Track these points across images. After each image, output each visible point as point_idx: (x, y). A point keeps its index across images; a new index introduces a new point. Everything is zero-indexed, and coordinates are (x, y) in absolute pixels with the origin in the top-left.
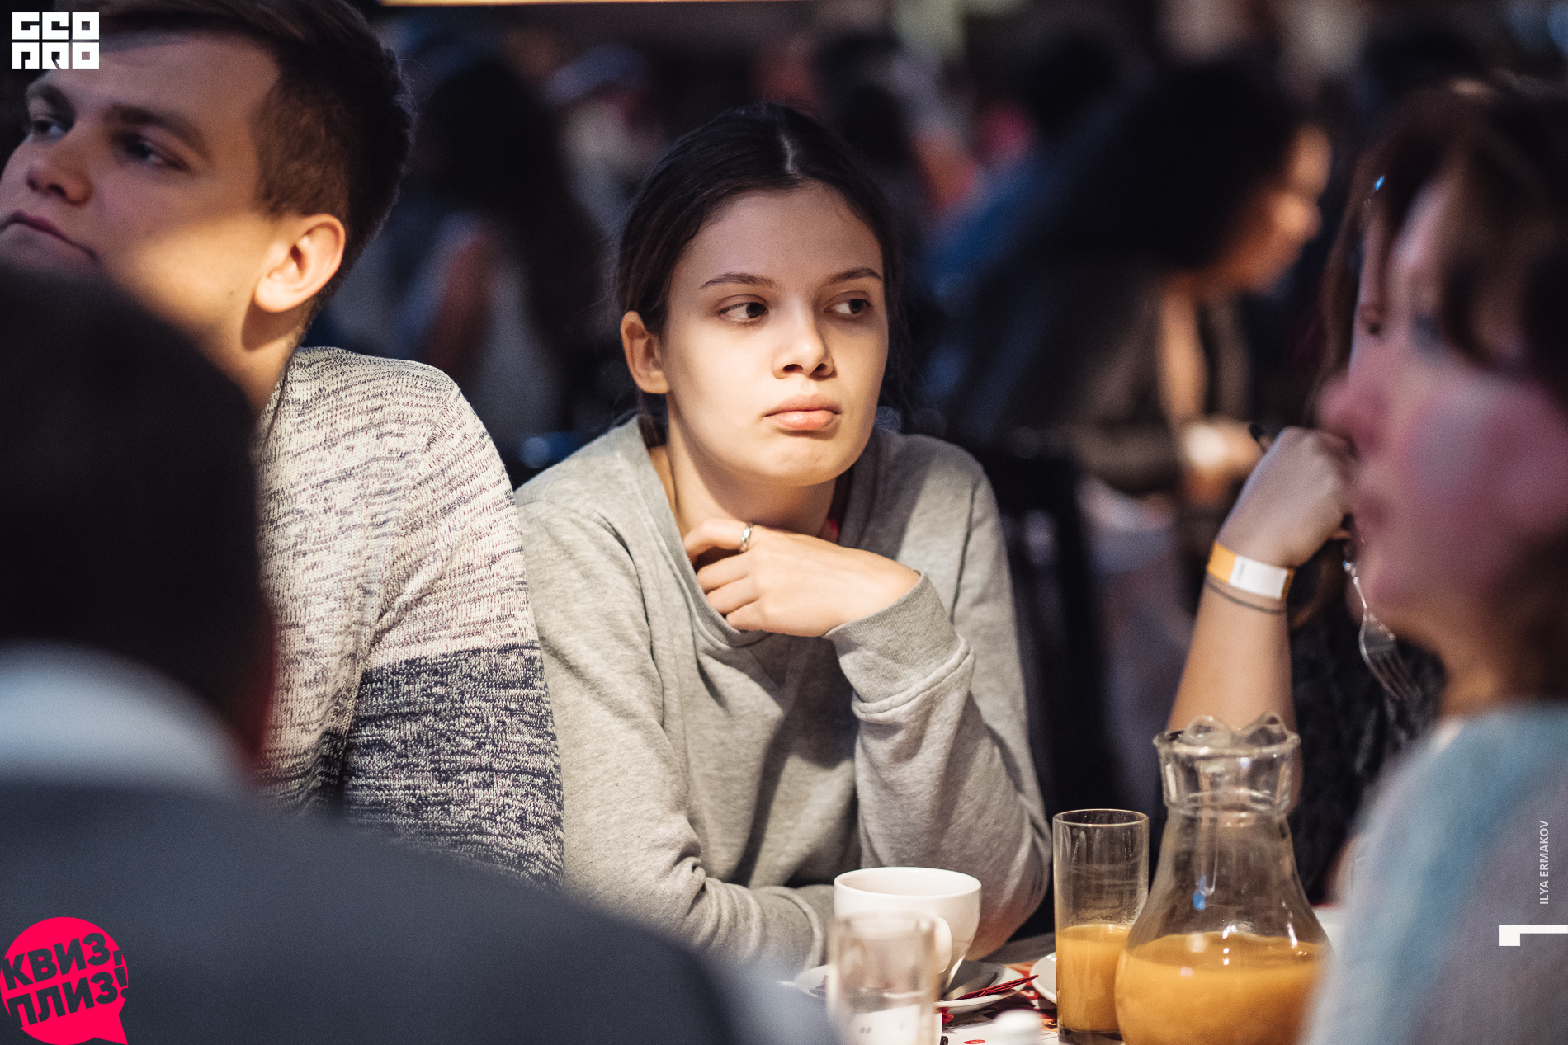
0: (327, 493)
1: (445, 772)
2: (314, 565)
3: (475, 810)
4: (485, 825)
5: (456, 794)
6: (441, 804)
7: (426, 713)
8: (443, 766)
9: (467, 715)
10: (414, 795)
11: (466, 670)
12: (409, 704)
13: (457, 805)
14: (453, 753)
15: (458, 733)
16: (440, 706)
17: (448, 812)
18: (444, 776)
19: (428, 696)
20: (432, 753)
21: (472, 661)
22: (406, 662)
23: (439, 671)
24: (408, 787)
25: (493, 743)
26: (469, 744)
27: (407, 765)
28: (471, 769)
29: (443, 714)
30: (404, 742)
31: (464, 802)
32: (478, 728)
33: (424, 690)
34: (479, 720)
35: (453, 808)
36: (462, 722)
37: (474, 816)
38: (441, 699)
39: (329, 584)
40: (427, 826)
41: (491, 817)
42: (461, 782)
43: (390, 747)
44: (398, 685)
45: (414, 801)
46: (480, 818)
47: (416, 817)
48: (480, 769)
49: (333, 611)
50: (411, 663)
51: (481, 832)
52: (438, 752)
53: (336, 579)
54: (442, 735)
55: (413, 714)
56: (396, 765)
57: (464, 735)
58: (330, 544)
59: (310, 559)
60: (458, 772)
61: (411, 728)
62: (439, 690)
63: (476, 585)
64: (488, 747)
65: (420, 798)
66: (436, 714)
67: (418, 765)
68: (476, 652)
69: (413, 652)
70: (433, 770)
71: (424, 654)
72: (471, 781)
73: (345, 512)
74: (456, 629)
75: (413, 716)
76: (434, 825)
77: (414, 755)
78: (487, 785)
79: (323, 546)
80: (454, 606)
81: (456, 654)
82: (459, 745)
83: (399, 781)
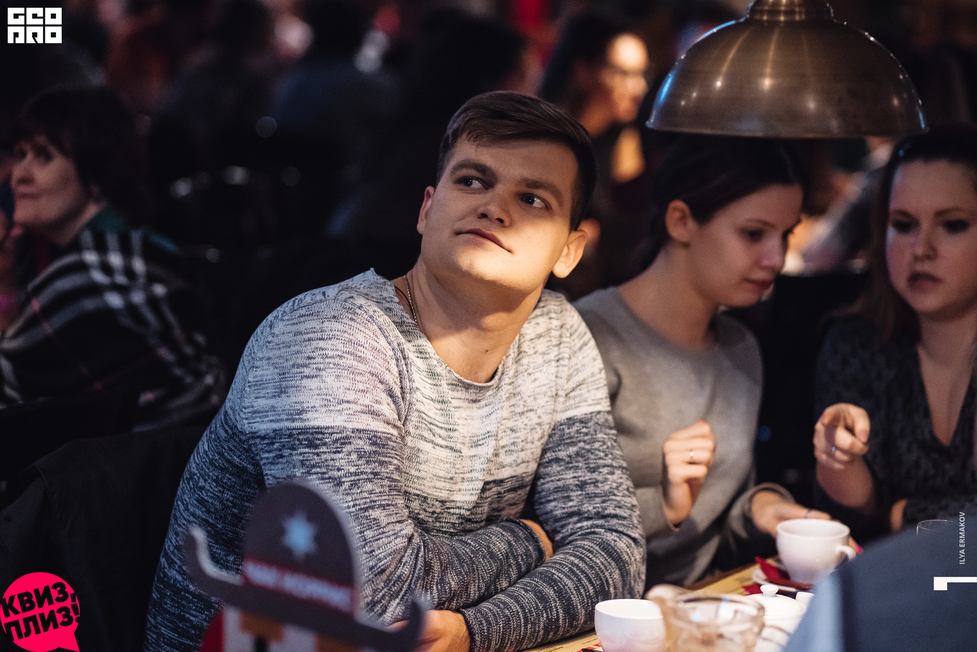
0: (533, 345)
1: (593, 468)
2: (535, 380)
3: (610, 485)
4: (616, 492)
5: (600, 478)
6: (594, 483)
7: (580, 441)
8: (592, 466)
9: (599, 441)
10: (578, 481)
11: (596, 420)
12: (570, 438)
13: (602, 483)
14: (595, 459)
15: (596, 449)
16: (586, 438)
17: (598, 487)
18: (593, 470)
19: (580, 433)
20: (585, 460)
21: (598, 416)
22: (567, 419)
23: (583, 421)
24: (575, 477)
25: (611, 454)
26: (602, 454)
27: (573, 467)
28: (605, 466)
29: (588, 441)
30: (570, 456)
31: (604, 482)
32: (605, 447)
33: (577, 430)
34: (604, 443)
35: (600, 485)
36: (597, 445)
37: (611, 488)
38: (586, 434)
39: (544, 389)
40: (588, 494)
41: (617, 488)
42: (601, 472)
43: (562, 460)
44: (563, 429)
45: (579, 483)
46: (613, 489)
47: (581, 490)
48: (608, 466)
49: (547, 402)
50: (569, 419)
51: (615, 495)
52: (588, 459)
53: (547, 386)
54: (589, 451)
55: (573, 442)
56: (566, 468)
57: (599, 450)
58: (540, 369)
59: (533, 377)
60: (599, 467)
61: (572, 450)
62: (584, 430)
63: (597, 382)
64: (610, 456)
65: (582, 481)
66: (584, 441)
67: (578, 466)
68: (599, 412)
69: (570, 414)
70: (587, 468)
71: (576, 414)
72: (606, 471)
73: (544, 353)
74: (590, 402)
75: (573, 444)
76: (592, 493)
77: (576, 462)
78: (612, 473)
79: (538, 370)
80: (588, 391)
81: (591, 413)
82: (597, 455)
83: (570, 475)
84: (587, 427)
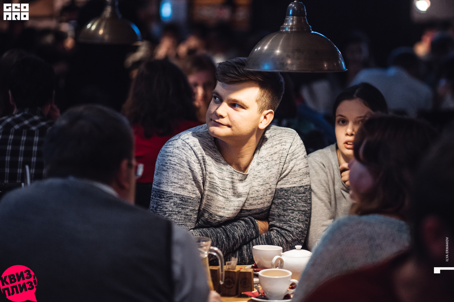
0: (272, 157)
1: (285, 210)
2: (271, 171)
3: (290, 217)
4: (291, 221)
5: (286, 214)
6: (283, 216)
7: (283, 198)
8: (285, 209)
9: (291, 199)
10: (278, 213)
11: (292, 191)
12: (280, 196)
13: (286, 216)
14: (287, 206)
15: (289, 202)
16: (286, 197)
17: (284, 217)
18: (284, 210)
19: (284, 195)
20: (283, 206)
21: (293, 189)
22: (280, 188)
23: (286, 190)
24: (278, 212)
25: (295, 205)
26: (290, 205)
27: (278, 208)
28: (290, 210)
29: (286, 199)
30: (278, 203)
31: (288, 216)
32: (293, 202)
33: (283, 194)
34: (293, 200)
35: (285, 217)
36: (290, 201)
37: (289, 219)
38: (286, 196)
39: (274, 175)
40: (280, 219)
41: (293, 219)
42: (288, 212)
43: (276, 204)
44: (279, 192)
45: (278, 215)
46: (291, 219)
47: (278, 217)
48: (292, 210)
50: (281, 188)
51: (290, 222)
52: (284, 206)
53: (275, 174)
54: (285, 203)
55: (280, 198)
56: (276, 207)
57: (290, 203)
58: (273, 167)
59: (270, 170)
60: (287, 210)
61: (280, 201)
62: (286, 194)
64: (294, 206)
65: (279, 214)
66: (285, 199)
67: (280, 208)
69: (282, 186)
70: (283, 209)
71: (284, 187)
72: (290, 212)
74: (291, 183)
75: (280, 199)
76: (281, 219)
77: (280, 206)
78: (293, 213)
79: (272, 167)
81: (290, 187)
82: (288, 205)
83: (276, 210)
84: (287, 193)
